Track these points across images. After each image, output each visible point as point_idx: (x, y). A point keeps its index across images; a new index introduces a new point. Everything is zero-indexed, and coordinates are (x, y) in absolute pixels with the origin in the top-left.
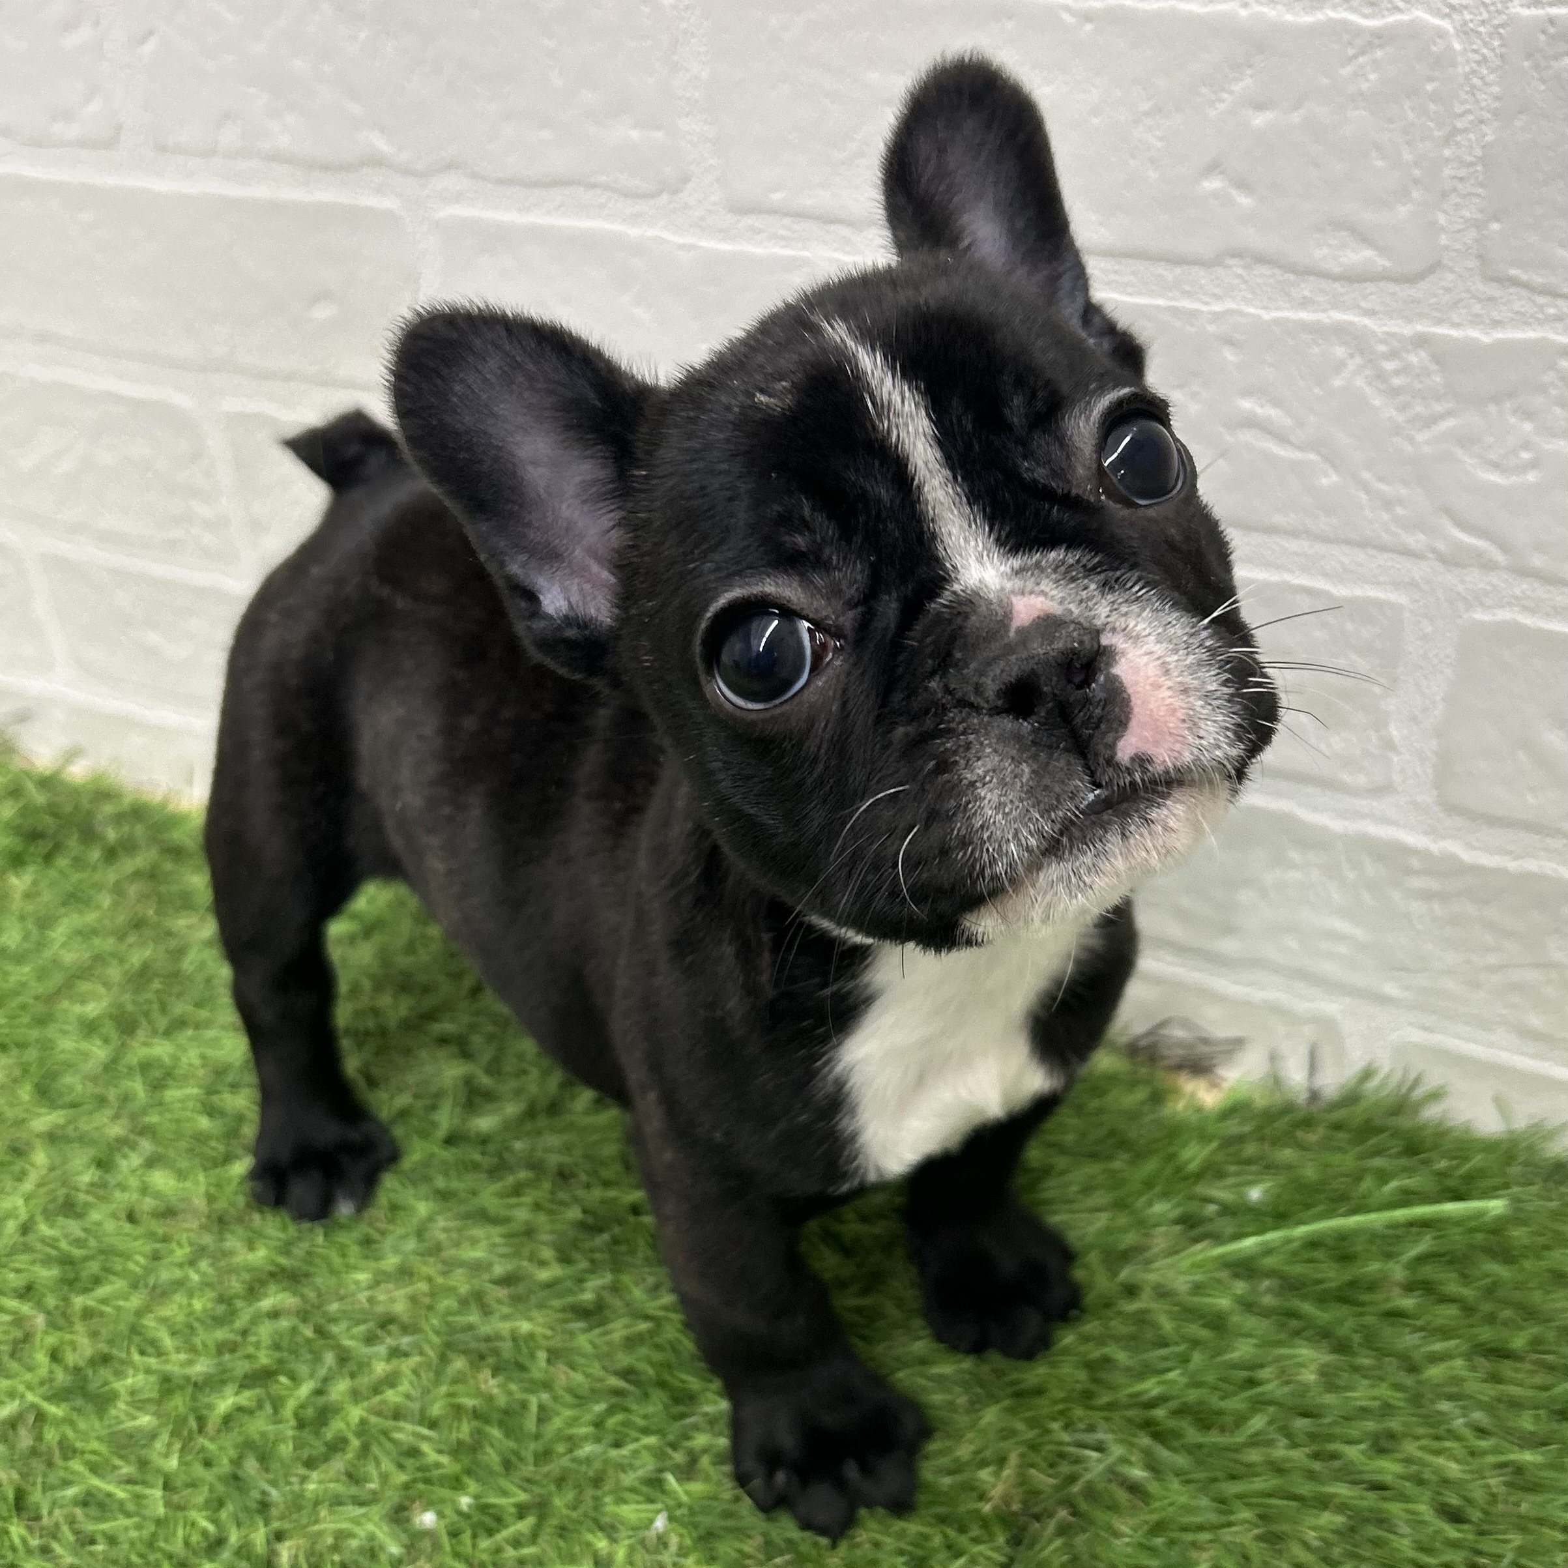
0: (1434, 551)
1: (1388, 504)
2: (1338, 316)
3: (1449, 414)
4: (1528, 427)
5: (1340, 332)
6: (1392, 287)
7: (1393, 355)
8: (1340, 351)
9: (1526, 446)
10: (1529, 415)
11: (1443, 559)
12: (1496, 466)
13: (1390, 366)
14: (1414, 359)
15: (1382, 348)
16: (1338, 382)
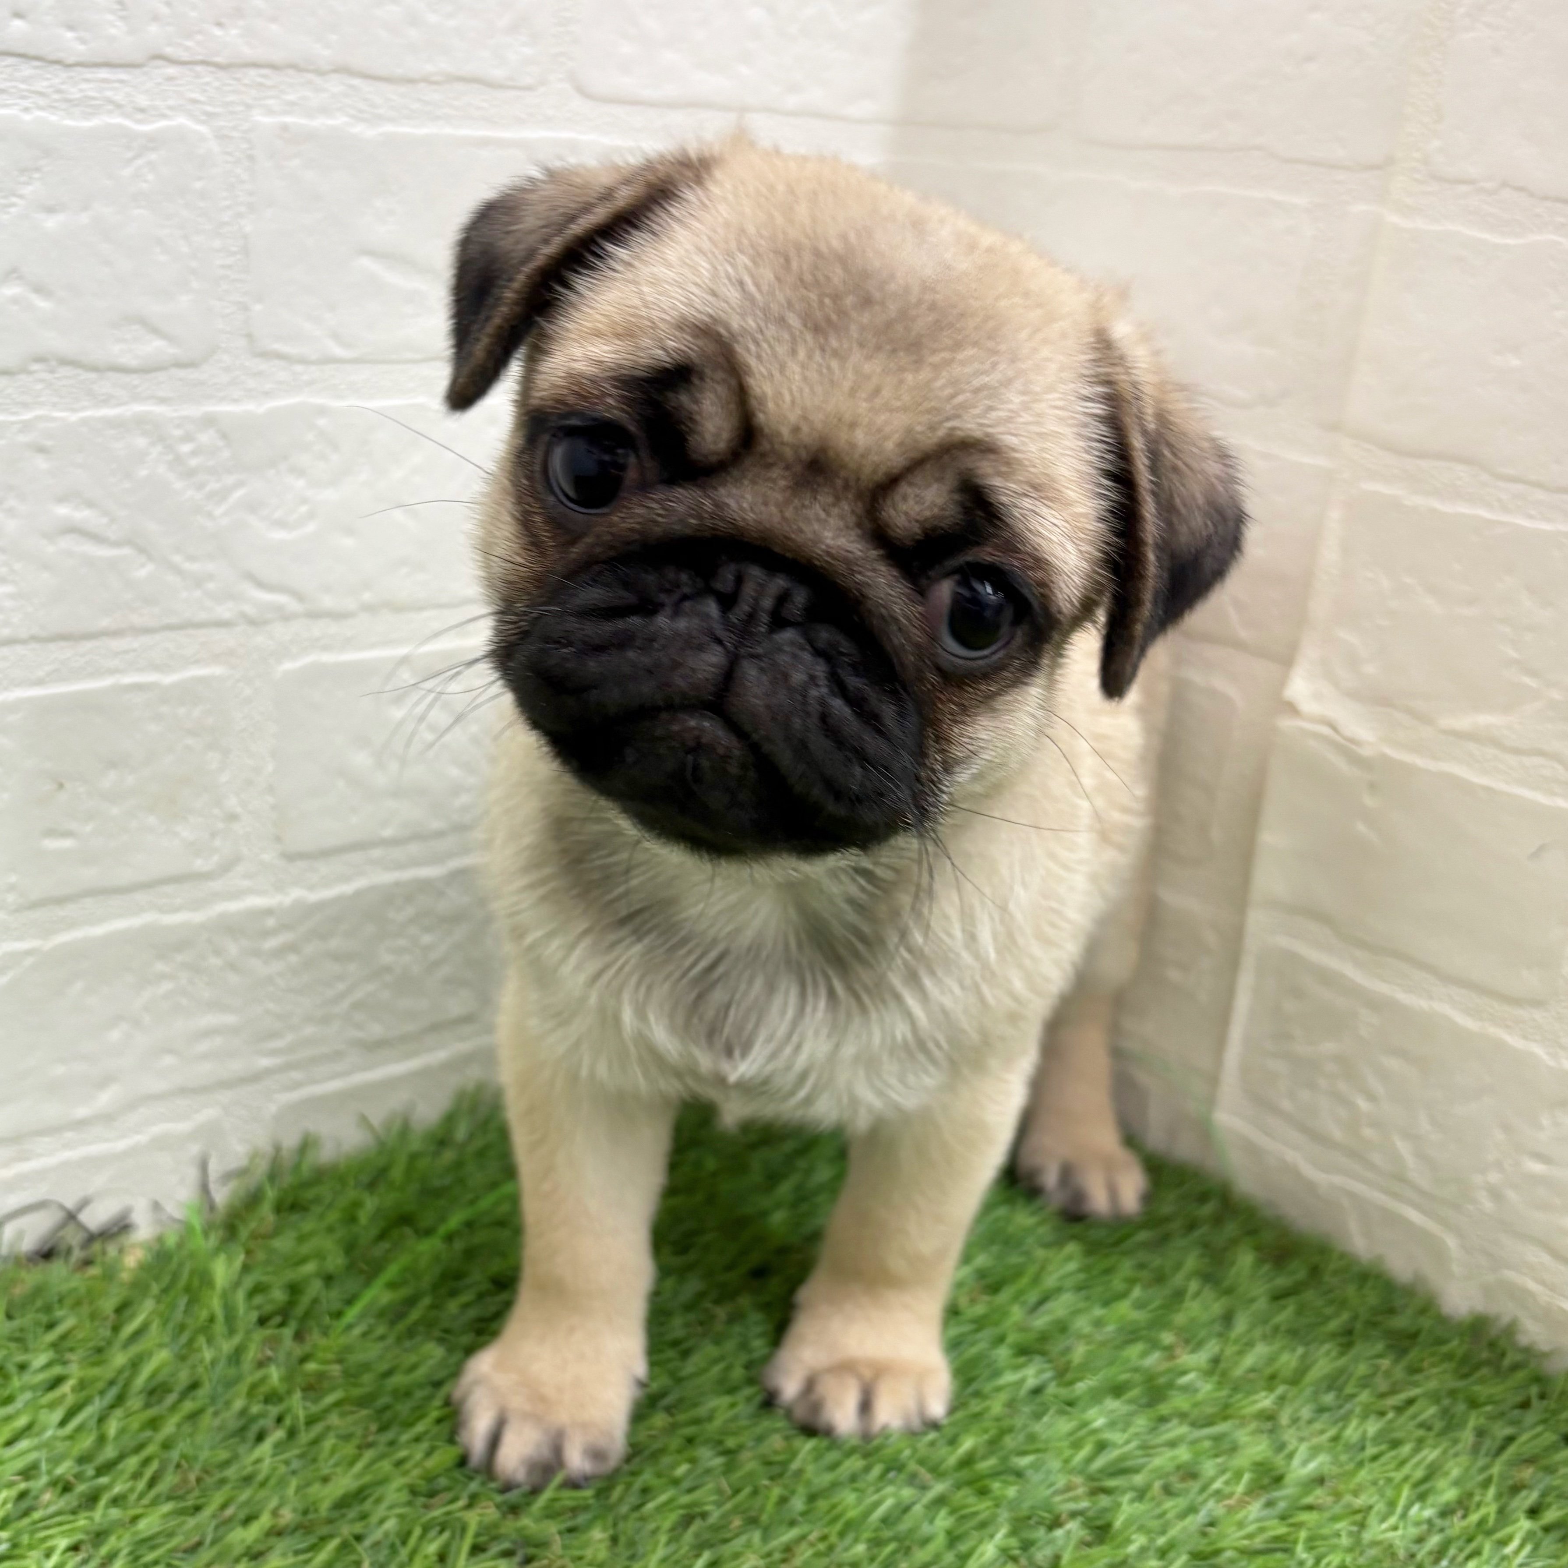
0: (244, 616)
1: (198, 581)
2: (138, 408)
3: (240, 484)
4: (300, 483)
5: (140, 423)
6: (182, 373)
7: (188, 438)
8: (141, 442)
9: (304, 501)
10: (299, 472)
11: (252, 622)
12: (282, 524)
13: (186, 448)
14: (206, 438)
15: (178, 432)
16: (143, 473)
